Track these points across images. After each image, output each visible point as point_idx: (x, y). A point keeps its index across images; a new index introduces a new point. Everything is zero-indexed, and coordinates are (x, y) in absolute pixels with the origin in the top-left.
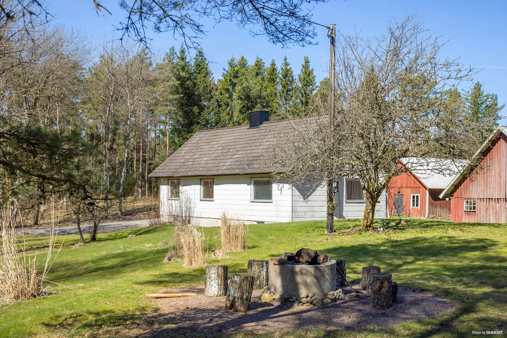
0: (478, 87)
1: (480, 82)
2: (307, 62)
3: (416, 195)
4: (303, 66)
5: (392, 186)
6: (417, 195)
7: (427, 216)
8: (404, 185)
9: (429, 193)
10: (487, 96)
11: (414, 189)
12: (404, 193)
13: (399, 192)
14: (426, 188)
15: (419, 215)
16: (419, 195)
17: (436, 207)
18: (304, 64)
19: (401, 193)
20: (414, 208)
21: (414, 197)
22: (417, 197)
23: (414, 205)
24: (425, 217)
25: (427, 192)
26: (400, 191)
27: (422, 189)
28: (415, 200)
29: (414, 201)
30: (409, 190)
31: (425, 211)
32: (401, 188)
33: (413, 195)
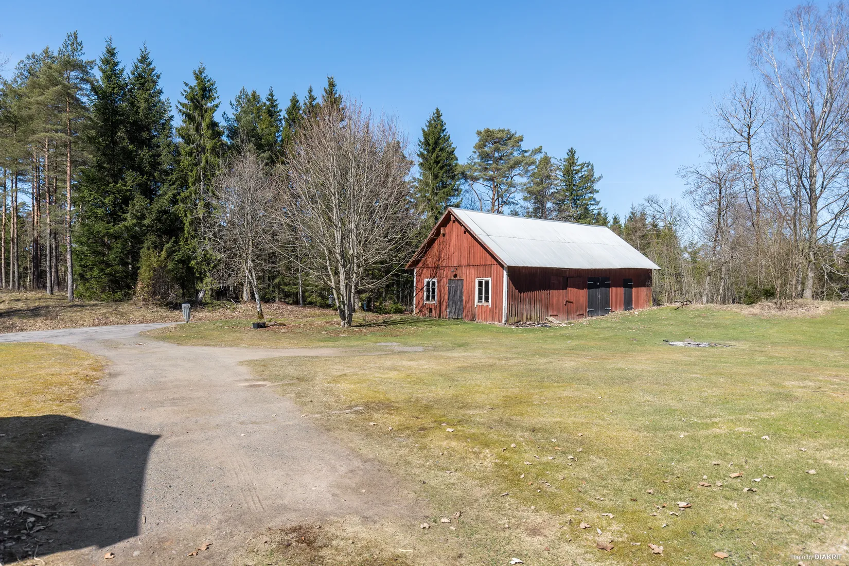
0: (572, 152)
1: (574, 149)
2: (332, 85)
3: (484, 280)
4: (325, 90)
5: (444, 264)
6: (487, 279)
7: (504, 320)
8: (464, 263)
9: (508, 275)
10: (583, 165)
11: (481, 269)
12: (464, 278)
13: (455, 276)
14: (502, 266)
15: (491, 319)
16: (490, 279)
17: (522, 301)
18: (327, 88)
19: (458, 278)
20: (480, 304)
21: (480, 283)
22: (487, 283)
23: (480, 298)
24: (500, 321)
25: (505, 273)
26: (458, 272)
27: (496, 267)
28: (484, 288)
29: (480, 292)
30: (472, 271)
31: (501, 309)
32: (459, 268)
33: (480, 279)
